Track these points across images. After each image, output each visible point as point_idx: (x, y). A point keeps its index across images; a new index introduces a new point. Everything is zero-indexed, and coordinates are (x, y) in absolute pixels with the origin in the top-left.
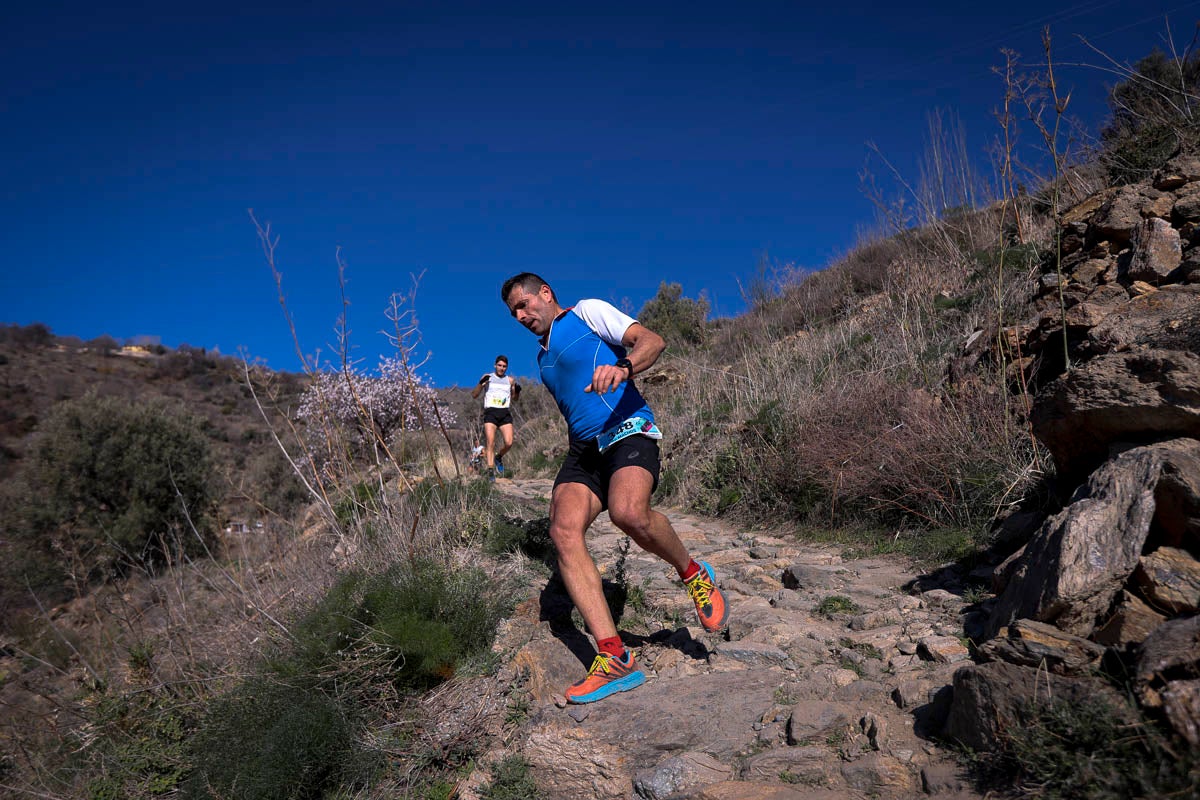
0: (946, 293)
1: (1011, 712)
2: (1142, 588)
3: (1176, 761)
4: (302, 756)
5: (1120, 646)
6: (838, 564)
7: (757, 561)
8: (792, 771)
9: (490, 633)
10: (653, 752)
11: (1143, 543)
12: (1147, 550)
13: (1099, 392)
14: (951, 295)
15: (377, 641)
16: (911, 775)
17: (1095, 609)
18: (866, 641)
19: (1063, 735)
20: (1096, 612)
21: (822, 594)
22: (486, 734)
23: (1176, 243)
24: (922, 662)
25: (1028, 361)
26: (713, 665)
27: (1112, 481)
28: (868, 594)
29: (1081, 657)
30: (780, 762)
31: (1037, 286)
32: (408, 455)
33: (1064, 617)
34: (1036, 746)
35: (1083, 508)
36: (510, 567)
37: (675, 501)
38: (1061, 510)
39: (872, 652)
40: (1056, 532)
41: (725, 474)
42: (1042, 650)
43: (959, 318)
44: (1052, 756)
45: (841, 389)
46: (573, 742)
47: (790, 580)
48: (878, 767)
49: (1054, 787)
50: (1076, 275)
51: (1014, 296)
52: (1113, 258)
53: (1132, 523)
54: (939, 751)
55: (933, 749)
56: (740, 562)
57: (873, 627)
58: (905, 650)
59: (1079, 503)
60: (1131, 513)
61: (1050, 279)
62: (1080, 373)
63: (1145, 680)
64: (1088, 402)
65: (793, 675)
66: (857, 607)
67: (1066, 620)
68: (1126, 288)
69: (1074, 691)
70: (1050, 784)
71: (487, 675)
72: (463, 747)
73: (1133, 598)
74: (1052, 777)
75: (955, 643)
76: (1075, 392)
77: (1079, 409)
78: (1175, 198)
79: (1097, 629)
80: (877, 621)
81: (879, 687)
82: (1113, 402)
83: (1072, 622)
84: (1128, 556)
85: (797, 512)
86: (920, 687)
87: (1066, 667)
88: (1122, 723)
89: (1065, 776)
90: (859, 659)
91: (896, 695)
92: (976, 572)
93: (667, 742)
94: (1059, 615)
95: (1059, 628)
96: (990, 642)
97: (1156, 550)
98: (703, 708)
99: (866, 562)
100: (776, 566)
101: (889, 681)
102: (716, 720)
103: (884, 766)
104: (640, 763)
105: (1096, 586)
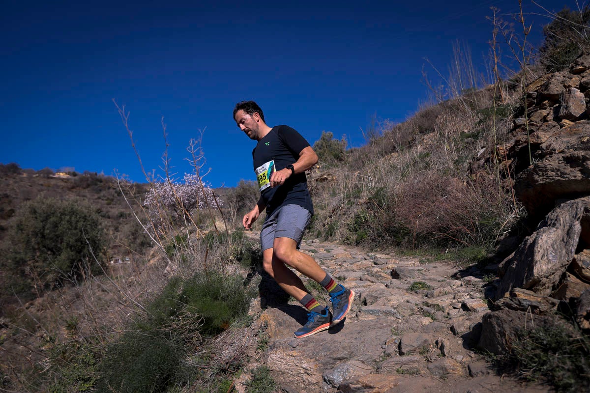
0: (466, 131)
1: (513, 335)
2: (576, 270)
4: (155, 370)
5: (566, 300)
6: (418, 266)
7: (377, 266)
8: (403, 368)
9: (246, 306)
10: (332, 361)
11: (575, 248)
12: (578, 251)
13: (550, 173)
14: (468, 131)
15: (190, 312)
16: (463, 368)
17: (552, 282)
18: (435, 302)
19: (542, 345)
20: (553, 283)
21: (412, 281)
22: (247, 356)
23: (583, 100)
24: (464, 312)
25: (510, 162)
26: (359, 317)
27: (559, 217)
28: (434, 280)
29: (547, 306)
30: (396, 364)
31: (512, 124)
32: (200, 221)
33: (537, 286)
34: (528, 350)
35: (544, 232)
37: (334, 238)
38: (533, 233)
39: (439, 308)
40: (531, 244)
41: (359, 224)
42: (528, 303)
43: (473, 143)
44: (536, 355)
45: (415, 180)
46: (291, 358)
47: (395, 274)
48: (446, 365)
49: (537, 370)
50: (532, 118)
51: (501, 130)
52: (550, 109)
53: (570, 238)
54: (477, 356)
55: (473, 354)
56: (369, 267)
57: (438, 296)
58: (456, 306)
59: (542, 229)
60: (569, 233)
62: (540, 164)
63: (582, 315)
64: (544, 179)
65: (400, 321)
66: (429, 286)
67: (538, 288)
68: (558, 123)
69: (545, 322)
70: (535, 369)
71: (246, 326)
72: (236, 363)
73: (571, 275)
74: (536, 366)
75: (481, 302)
76: (538, 174)
77: (540, 182)
78: (581, 78)
79: (553, 292)
80: (440, 293)
81: (444, 325)
82: (557, 178)
83: (541, 289)
84: (568, 255)
85: (396, 242)
86: (465, 324)
87: (540, 311)
88: (571, 337)
89: (543, 365)
90: (433, 312)
91: (452, 329)
92: (488, 267)
93: (339, 356)
94: (534, 285)
95: (535, 292)
96: (500, 300)
97: (582, 251)
98: (356, 338)
99: (432, 265)
100: (387, 268)
101: (448, 322)
102: (363, 344)
103: (449, 364)
104: (326, 367)
105: (553, 270)
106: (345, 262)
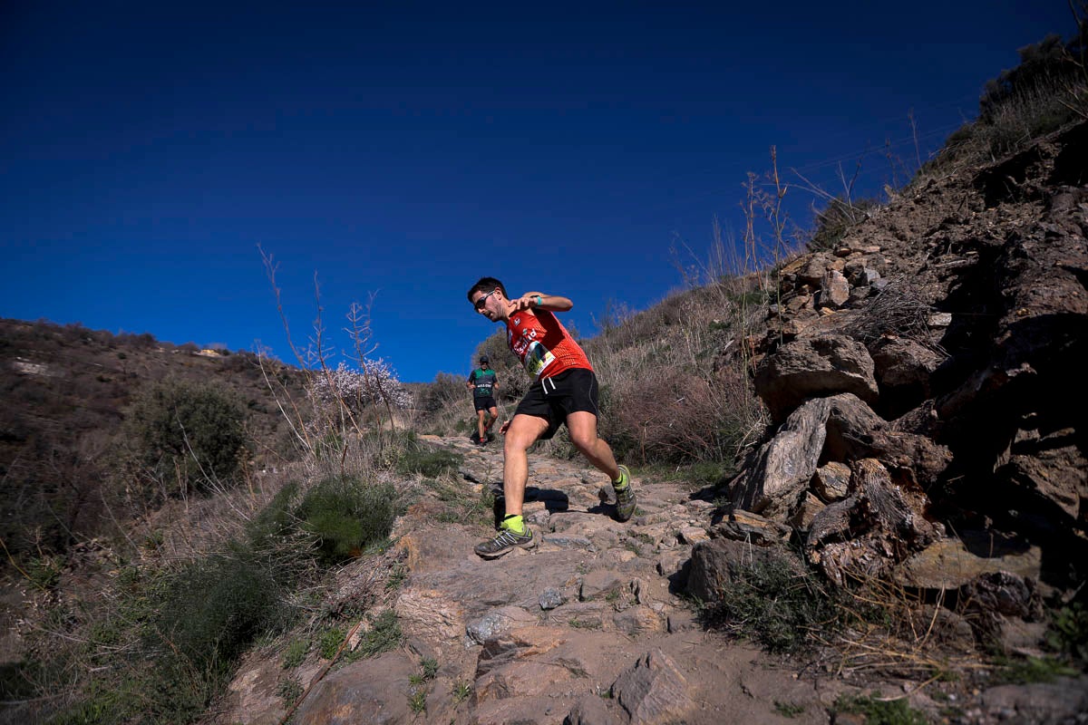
0: (717, 321)
1: (726, 572)
2: (817, 489)
3: (826, 599)
5: (802, 527)
8: (578, 619)
9: (390, 526)
10: (483, 606)
11: (818, 458)
12: (821, 463)
13: (795, 362)
14: (719, 322)
16: (660, 621)
17: (788, 503)
18: (644, 532)
19: (757, 586)
20: (789, 506)
22: (372, 595)
23: (846, 286)
24: (678, 546)
25: (761, 357)
26: (540, 548)
27: (801, 419)
28: (654, 504)
29: (775, 534)
30: (571, 613)
31: (767, 312)
32: (370, 418)
33: (767, 509)
34: (740, 595)
35: (782, 436)
36: (411, 482)
38: (770, 440)
39: (647, 539)
40: (765, 454)
42: (748, 529)
44: (749, 601)
45: (648, 377)
46: (428, 599)
47: (604, 495)
48: (638, 616)
49: (750, 623)
50: (789, 306)
51: (755, 320)
52: (811, 295)
53: (812, 445)
54: (681, 603)
55: (678, 601)
57: (651, 523)
59: (780, 435)
60: (811, 440)
61: (774, 308)
62: (784, 351)
63: (812, 545)
65: (593, 555)
66: (644, 513)
67: (769, 511)
68: (817, 311)
69: (767, 556)
70: (748, 621)
71: (382, 554)
73: (811, 495)
74: (749, 616)
75: (702, 531)
76: (780, 363)
77: (783, 374)
78: (845, 261)
79: (790, 518)
80: (654, 519)
81: (649, 562)
82: (803, 368)
83: (773, 513)
84: (808, 467)
86: (673, 559)
87: (764, 540)
88: (795, 574)
89: (757, 616)
90: (638, 544)
91: (659, 568)
92: (723, 490)
93: (494, 599)
94: (763, 508)
95: (764, 517)
97: (827, 464)
98: (525, 576)
99: (655, 485)
101: (656, 558)
102: (532, 585)
103: (642, 614)
104: (474, 615)
105: (787, 487)
106: (547, 478)
